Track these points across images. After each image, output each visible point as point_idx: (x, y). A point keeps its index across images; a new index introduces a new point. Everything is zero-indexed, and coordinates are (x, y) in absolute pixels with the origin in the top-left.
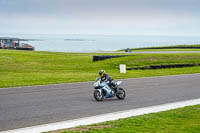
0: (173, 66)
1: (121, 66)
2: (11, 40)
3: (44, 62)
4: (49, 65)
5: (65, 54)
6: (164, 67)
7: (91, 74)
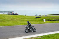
1: (44, 20)
2: (12, 12)
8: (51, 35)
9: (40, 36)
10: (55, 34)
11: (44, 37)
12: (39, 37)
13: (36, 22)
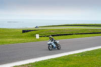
0: (62, 35)
1: (36, 35)
6: (58, 35)
7: (21, 40)
8: (48, 61)
9: (30, 64)
10: (55, 59)
12: (27, 65)
13: (23, 39)
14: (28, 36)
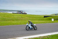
1: (52, 19)
2: (20, 11)
3: (30, 18)
4: (31, 18)
5: (36, 15)
11: (52, 36)
14: (47, 20)
